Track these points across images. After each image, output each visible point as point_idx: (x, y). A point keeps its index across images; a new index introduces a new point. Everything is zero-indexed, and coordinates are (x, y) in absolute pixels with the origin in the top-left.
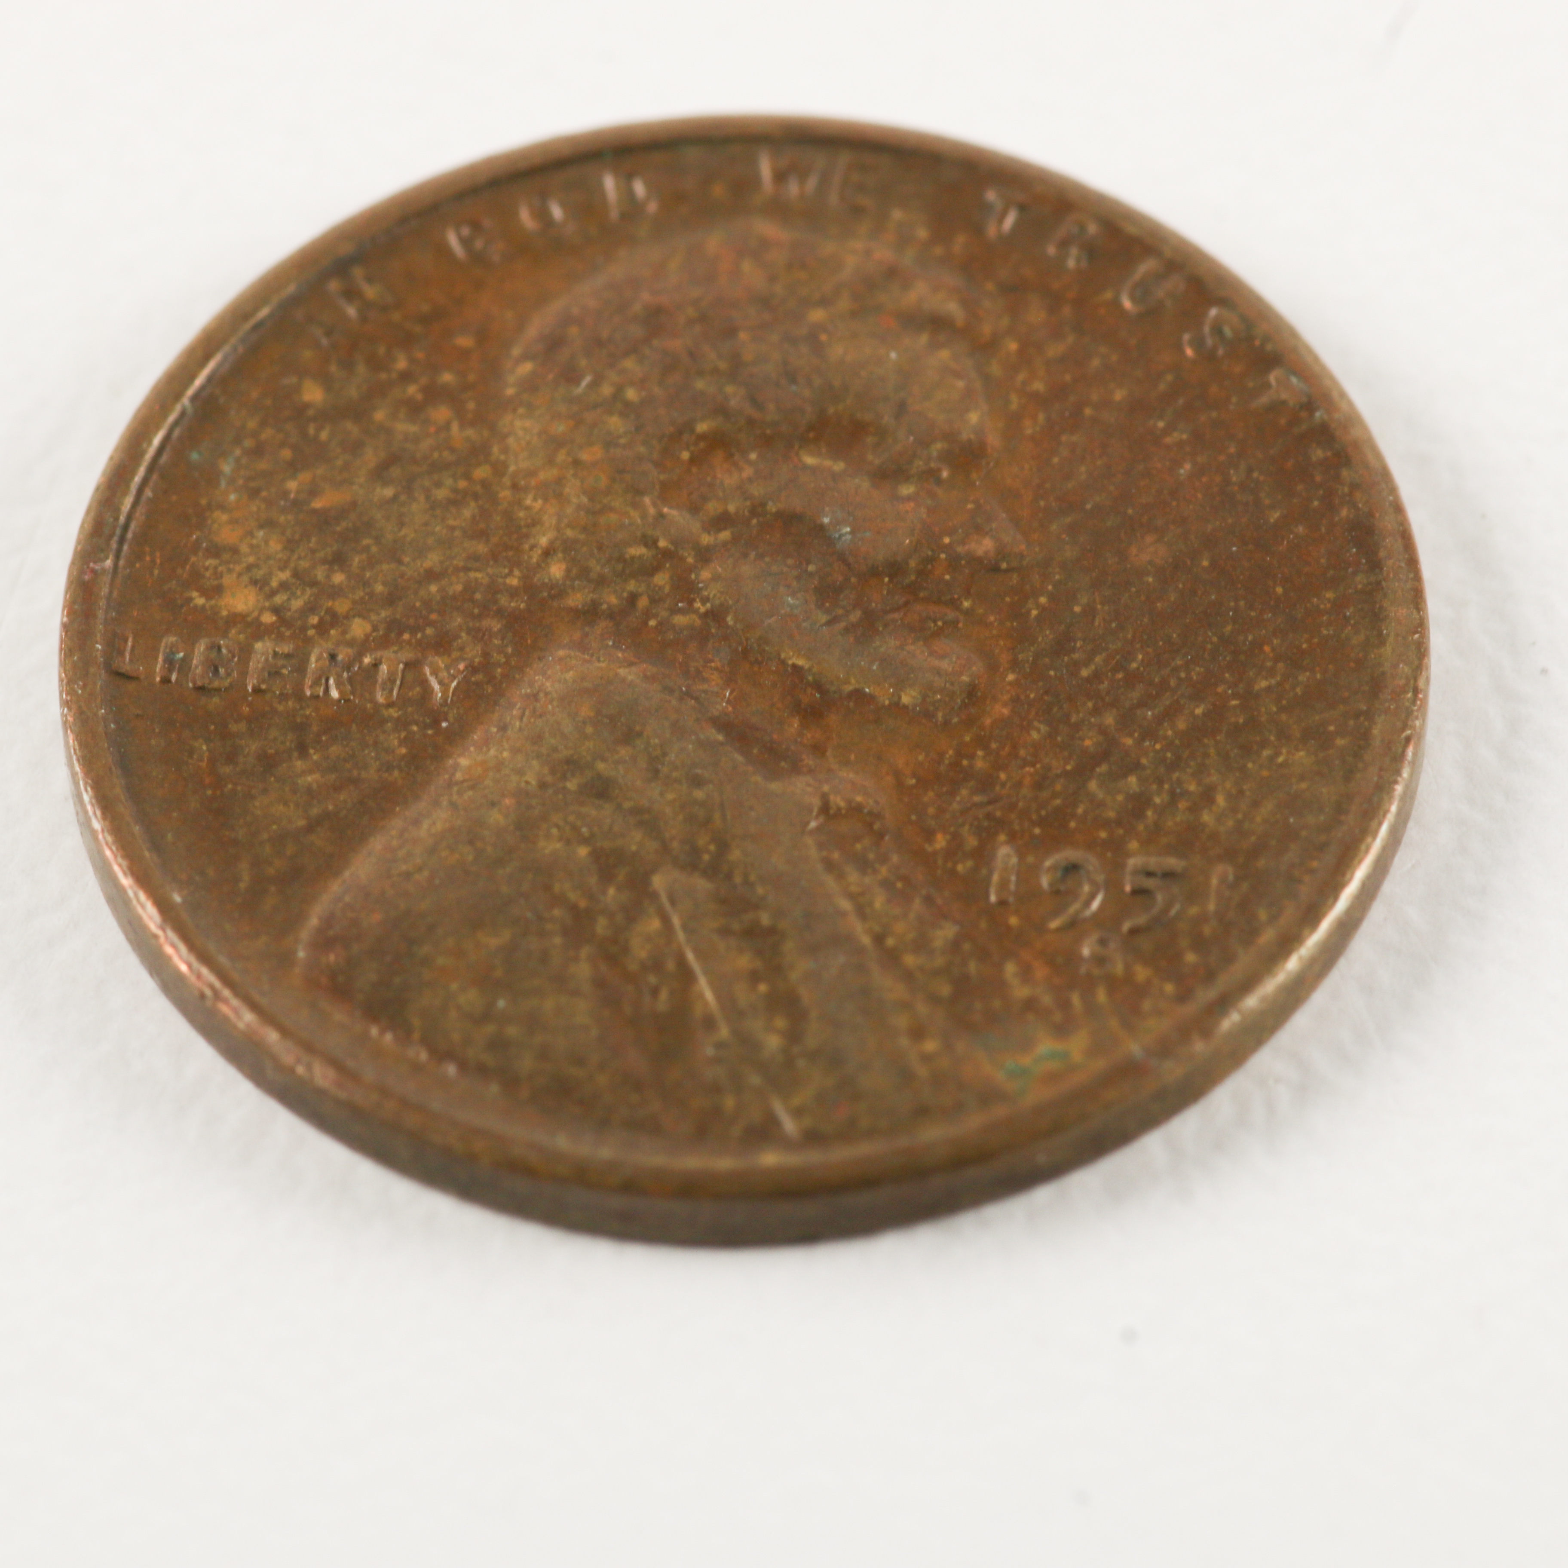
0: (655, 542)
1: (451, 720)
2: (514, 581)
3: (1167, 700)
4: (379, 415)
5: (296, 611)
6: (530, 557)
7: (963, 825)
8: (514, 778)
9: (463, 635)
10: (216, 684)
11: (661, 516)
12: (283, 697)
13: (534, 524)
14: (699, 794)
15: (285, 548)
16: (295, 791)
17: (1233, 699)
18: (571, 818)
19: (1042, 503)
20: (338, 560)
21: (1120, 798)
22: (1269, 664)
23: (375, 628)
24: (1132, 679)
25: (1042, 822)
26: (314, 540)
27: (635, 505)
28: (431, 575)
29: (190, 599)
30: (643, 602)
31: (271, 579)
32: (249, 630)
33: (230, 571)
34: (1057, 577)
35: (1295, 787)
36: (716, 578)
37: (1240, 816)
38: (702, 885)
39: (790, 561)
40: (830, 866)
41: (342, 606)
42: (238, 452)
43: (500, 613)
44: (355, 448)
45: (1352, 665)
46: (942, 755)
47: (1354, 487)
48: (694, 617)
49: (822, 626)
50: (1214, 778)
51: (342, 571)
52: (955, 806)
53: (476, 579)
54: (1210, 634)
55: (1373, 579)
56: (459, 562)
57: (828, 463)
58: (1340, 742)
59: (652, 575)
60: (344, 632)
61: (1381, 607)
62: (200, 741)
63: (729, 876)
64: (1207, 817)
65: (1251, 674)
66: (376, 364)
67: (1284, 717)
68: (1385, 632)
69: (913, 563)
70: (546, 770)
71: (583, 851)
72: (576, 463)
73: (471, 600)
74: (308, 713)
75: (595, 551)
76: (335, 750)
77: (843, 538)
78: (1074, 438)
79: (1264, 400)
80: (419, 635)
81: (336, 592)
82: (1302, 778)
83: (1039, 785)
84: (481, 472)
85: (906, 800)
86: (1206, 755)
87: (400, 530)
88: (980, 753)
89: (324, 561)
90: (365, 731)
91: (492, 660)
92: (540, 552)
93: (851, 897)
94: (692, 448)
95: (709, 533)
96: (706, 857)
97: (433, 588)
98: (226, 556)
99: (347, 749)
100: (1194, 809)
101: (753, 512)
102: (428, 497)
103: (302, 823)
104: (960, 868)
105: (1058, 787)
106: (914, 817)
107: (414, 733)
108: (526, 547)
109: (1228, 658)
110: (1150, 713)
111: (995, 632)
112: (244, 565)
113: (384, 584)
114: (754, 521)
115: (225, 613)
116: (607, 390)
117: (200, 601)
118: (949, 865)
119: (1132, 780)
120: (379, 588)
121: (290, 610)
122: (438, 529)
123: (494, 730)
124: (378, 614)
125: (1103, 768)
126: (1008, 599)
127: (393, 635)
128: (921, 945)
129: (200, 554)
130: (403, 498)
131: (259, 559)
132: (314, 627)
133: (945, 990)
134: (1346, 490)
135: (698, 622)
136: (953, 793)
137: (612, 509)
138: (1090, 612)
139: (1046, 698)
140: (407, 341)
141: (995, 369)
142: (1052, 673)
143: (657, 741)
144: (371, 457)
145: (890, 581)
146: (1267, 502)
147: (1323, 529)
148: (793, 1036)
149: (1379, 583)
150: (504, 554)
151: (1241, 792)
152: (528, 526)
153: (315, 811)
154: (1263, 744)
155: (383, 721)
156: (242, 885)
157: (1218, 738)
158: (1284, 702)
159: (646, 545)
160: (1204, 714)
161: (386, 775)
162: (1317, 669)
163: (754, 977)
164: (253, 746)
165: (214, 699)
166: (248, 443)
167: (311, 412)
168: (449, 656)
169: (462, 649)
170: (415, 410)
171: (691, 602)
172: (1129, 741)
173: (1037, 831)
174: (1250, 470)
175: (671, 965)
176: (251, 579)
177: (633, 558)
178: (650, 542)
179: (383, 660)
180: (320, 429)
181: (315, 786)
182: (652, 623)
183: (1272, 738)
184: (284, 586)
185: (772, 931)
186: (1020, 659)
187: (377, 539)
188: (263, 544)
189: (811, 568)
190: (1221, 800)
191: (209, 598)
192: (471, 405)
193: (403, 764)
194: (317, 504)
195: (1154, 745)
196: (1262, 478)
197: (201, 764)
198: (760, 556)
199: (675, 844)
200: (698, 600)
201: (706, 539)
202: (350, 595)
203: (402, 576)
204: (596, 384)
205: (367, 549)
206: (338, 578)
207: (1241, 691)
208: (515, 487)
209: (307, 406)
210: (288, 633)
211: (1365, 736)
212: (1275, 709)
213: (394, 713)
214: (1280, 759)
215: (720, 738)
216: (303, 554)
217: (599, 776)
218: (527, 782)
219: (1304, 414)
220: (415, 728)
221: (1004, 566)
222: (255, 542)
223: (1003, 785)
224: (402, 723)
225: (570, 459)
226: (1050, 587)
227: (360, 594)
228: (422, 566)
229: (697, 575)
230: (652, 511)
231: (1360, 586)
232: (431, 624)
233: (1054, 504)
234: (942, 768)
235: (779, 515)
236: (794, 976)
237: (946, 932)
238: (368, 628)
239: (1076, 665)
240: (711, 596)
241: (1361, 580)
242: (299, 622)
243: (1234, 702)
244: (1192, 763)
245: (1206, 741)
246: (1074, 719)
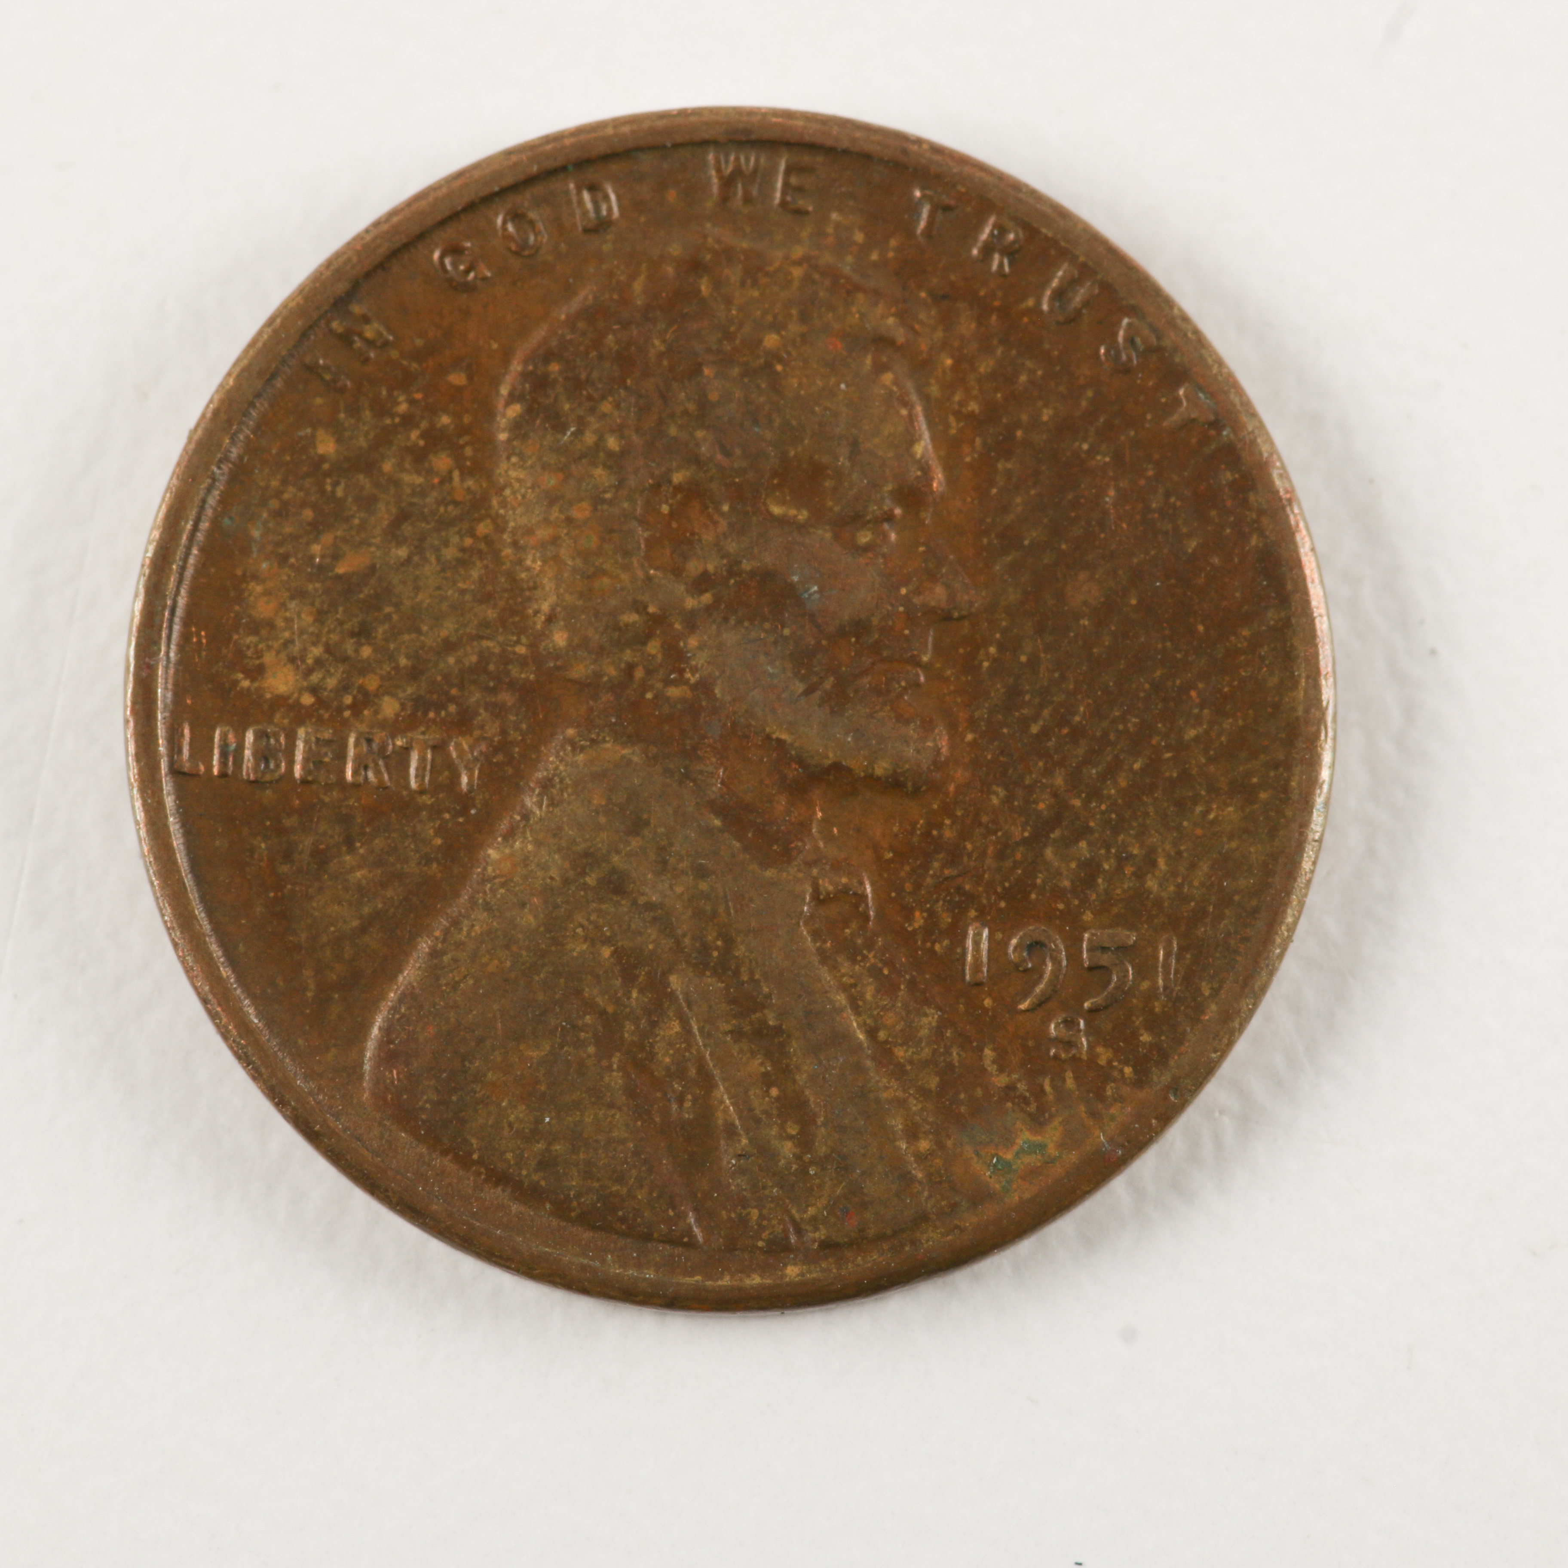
0: (646, 607)
1: (479, 806)
2: (521, 650)
3: (1108, 756)
4: (387, 466)
5: (331, 691)
6: (535, 623)
7: (937, 901)
8: (540, 874)
9: (482, 711)
10: (268, 777)
11: (649, 578)
12: (328, 787)
13: (535, 587)
14: (704, 886)
15: (315, 621)
16: (347, 889)
17: (1167, 752)
18: (593, 917)
19: (985, 541)
20: (363, 633)
21: (1073, 865)
22: (1196, 711)
23: (403, 707)
24: (1077, 733)
25: (1007, 895)
26: (341, 609)
27: (626, 567)
28: (449, 646)
29: (236, 682)
30: (639, 673)
31: (306, 656)
32: (292, 715)
33: (269, 648)
34: (1004, 623)
35: (1226, 847)
36: (701, 648)
37: (1179, 880)
38: (713, 984)
39: (767, 625)
40: (824, 957)
41: (372, 683)
42: (265, 515)
43: (512, 685)
44: (368, 503)
45: (1269, 710)
46: (914, 824)
47: (1261, 512)
48: (685, 688)
49: (799, 696)
50: (1154, 839)
51: (369, 644)
52: (929, 880)
53: (488, 648)
54: (1142, 680)
55: (1283, 614)
56: (471, 630)
57: (793, 512)
58: (1263, 795)
59: (644, 643)
60: (376, 712)
61: (1292, 646)
62: (259, 838)
63: (737, 973)
64: (1152, 884)
65: (1181, 722)
66: (382, 409)
67: (1212, 768)
68: (1296, 673)
69: (875, 621)
70: (567, 865)
71: (606, 952)
72: (569, 520)
73: (485, 671)
74: (351, 804)
75: (593, 619)
76: (378, 843)
77: (813, 598)
78: (1009, 465)
79: (1175, 418)
80: (443, 713)
81: (364, 668)
82: (1231, 837)
83: (1001, 856)
84: (483, 528)
85: (885, 875)
86: (1147, 814)
87: (417, 594)
88: (947, 822)
89: (352, 634)
90: (404, 821)
91: (510, 739)
92: (543, 618)
93: (845, 988)
94: (670, 501)
95: (693, 597)
96: (715, 954)
97: (451, 660)
98: (264, 632)
99: (389, 841)
100: (1139, 876)
101: (731, 573)
102: (438, 559)
103: (355, 923)
104: (937, 947)
105: (1019, 856)
106: (893, 894)
107: (447, 821)
108: (530, 611)
109: (1159, 707)
110: (1094, 771)
111: (952, 688)
112: (282, 641)
113: (408, 657)
114: (732, 581)
115: (268, 696)
116: (589, 438)
117: (246, 683)
118: (928, 945)
119: (1083, 844)
120: (403, 661)
121: (325, 689)
122: (450, 592)
123: (518, 818)
124: (404, 691)
125: (1056, 834)
126: (961, 651)
127: (419, 714)
128: (909, 1037)
129: (241, 631)
130: (416, 559)
131: (293, 633)
132: (349, 707)
133: (933, 1082)
134: (1254, 516)
135: (689, 694)
136: (926, 866)
137: (604, 572)
138: (1033, 663)
139: (1001, 759)
140: (406, 381)
141: (934, 390)
142: (1005, 730)
143: (663, 830)
144: (384, 513)
145: (857, 642)
146: (1185, 530)
147: (1236, 560)
148: (804, 1142)
149: (1288, 619)
150: (511, 620)
151: (1179, 853)
152: (529, 589)
153: (366, 910)
154: (1196, 800)
155: (419, 809)
156: (309, 994)
157: (1156, 795)
158: (1212, 753)
159: (637, 612)
160: (1142, 769)
161: (425, 868)
162: (1239, 714)
163: (767, 1081)
164: (307, 842)
165: (267, 792)
166: (274, 504)
167: (326, 466)
168: (471, 735)
169: (482, 727)
170: (419, 456)
171: (681, 672)
172: (1077, 803)
173: (1003, 904)
174: (1168, 495)
175: (693, 1072)
176: (288, 656)
177: (627, 625)
178: (639, 607)
179: (414, 744)
180: (336, 484)
181: (364, 882)
182: (649, 696)
183: (1203, 793)
184: (318, 662)
185: (778, 1030)
186: (976, 717)
187: (397, 605)
188: (296, 617)
189: (787, 632)
190: (1162, 863)
191: (253, 680)
192: (468, 451)
193: (440, 856)
194: (341, 569)
195: (1100, 805)
196: (1178, 504)
197: (261, 864)
198: (740, 622)
199: (687, 941)
200: (688, 670)
201: (690, 603)
202: (378, 671)
203: (422, 647)
204: (579, 433)
205: (388, 617)
206: (366, 652)
207: (1173, 742)
208: (515, 544)
209: (323, 459)
210: (326, 716)
211: (1286, 790)
212: (1203, 761)
213: (426, 799)
214: (1212, 816)
215: (717, 822)
216: (332, 626)
217: (614, 871)
218: (552, 878)
219: (1213, 432)
220: (447, 816)
221: (956, 614)
222: (288, 614)
223: (970, 855)
224: (436, 811)
225: (563, 517)
226: (998, 636)
227: (387, 668)
228: (439, 636)
229: (686, 644)
230: (640, 574)
231: (1272, 623)
232: (452, 699)
233: (995, 541)
234: (915, 840)
235: (753, 574)
236: (801, 1078)
237: (930, 1019)
238: (397, 706)
239: (1025, 722)
240: (699, 666)
241: (1272, 616)
242: (335, 703)
243: (1168, 755)
244: (1135, 824)
245: (1145, 799)
246: (1027, 781)
